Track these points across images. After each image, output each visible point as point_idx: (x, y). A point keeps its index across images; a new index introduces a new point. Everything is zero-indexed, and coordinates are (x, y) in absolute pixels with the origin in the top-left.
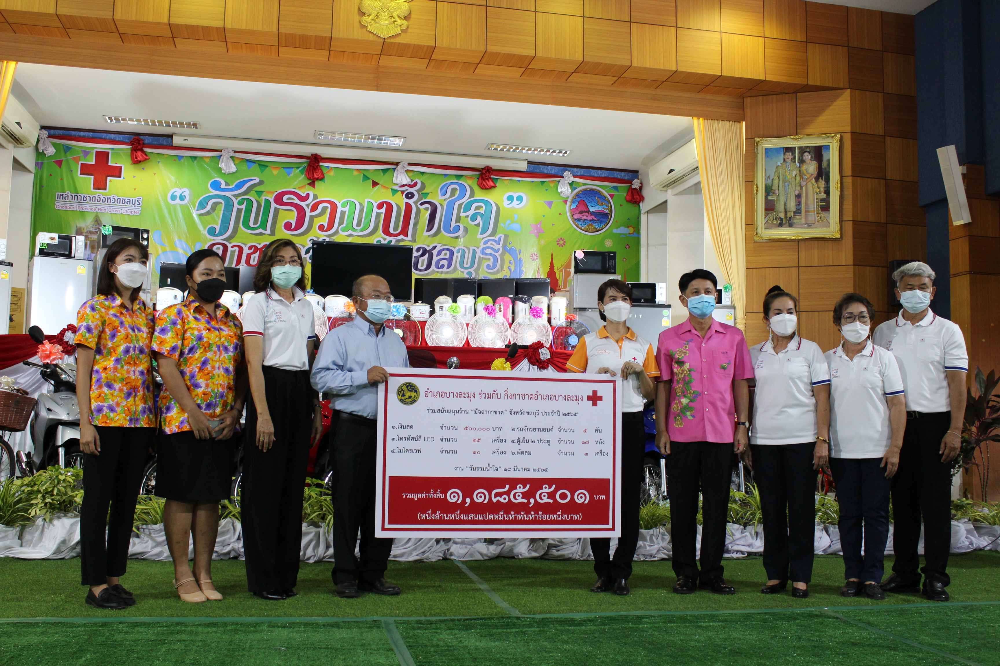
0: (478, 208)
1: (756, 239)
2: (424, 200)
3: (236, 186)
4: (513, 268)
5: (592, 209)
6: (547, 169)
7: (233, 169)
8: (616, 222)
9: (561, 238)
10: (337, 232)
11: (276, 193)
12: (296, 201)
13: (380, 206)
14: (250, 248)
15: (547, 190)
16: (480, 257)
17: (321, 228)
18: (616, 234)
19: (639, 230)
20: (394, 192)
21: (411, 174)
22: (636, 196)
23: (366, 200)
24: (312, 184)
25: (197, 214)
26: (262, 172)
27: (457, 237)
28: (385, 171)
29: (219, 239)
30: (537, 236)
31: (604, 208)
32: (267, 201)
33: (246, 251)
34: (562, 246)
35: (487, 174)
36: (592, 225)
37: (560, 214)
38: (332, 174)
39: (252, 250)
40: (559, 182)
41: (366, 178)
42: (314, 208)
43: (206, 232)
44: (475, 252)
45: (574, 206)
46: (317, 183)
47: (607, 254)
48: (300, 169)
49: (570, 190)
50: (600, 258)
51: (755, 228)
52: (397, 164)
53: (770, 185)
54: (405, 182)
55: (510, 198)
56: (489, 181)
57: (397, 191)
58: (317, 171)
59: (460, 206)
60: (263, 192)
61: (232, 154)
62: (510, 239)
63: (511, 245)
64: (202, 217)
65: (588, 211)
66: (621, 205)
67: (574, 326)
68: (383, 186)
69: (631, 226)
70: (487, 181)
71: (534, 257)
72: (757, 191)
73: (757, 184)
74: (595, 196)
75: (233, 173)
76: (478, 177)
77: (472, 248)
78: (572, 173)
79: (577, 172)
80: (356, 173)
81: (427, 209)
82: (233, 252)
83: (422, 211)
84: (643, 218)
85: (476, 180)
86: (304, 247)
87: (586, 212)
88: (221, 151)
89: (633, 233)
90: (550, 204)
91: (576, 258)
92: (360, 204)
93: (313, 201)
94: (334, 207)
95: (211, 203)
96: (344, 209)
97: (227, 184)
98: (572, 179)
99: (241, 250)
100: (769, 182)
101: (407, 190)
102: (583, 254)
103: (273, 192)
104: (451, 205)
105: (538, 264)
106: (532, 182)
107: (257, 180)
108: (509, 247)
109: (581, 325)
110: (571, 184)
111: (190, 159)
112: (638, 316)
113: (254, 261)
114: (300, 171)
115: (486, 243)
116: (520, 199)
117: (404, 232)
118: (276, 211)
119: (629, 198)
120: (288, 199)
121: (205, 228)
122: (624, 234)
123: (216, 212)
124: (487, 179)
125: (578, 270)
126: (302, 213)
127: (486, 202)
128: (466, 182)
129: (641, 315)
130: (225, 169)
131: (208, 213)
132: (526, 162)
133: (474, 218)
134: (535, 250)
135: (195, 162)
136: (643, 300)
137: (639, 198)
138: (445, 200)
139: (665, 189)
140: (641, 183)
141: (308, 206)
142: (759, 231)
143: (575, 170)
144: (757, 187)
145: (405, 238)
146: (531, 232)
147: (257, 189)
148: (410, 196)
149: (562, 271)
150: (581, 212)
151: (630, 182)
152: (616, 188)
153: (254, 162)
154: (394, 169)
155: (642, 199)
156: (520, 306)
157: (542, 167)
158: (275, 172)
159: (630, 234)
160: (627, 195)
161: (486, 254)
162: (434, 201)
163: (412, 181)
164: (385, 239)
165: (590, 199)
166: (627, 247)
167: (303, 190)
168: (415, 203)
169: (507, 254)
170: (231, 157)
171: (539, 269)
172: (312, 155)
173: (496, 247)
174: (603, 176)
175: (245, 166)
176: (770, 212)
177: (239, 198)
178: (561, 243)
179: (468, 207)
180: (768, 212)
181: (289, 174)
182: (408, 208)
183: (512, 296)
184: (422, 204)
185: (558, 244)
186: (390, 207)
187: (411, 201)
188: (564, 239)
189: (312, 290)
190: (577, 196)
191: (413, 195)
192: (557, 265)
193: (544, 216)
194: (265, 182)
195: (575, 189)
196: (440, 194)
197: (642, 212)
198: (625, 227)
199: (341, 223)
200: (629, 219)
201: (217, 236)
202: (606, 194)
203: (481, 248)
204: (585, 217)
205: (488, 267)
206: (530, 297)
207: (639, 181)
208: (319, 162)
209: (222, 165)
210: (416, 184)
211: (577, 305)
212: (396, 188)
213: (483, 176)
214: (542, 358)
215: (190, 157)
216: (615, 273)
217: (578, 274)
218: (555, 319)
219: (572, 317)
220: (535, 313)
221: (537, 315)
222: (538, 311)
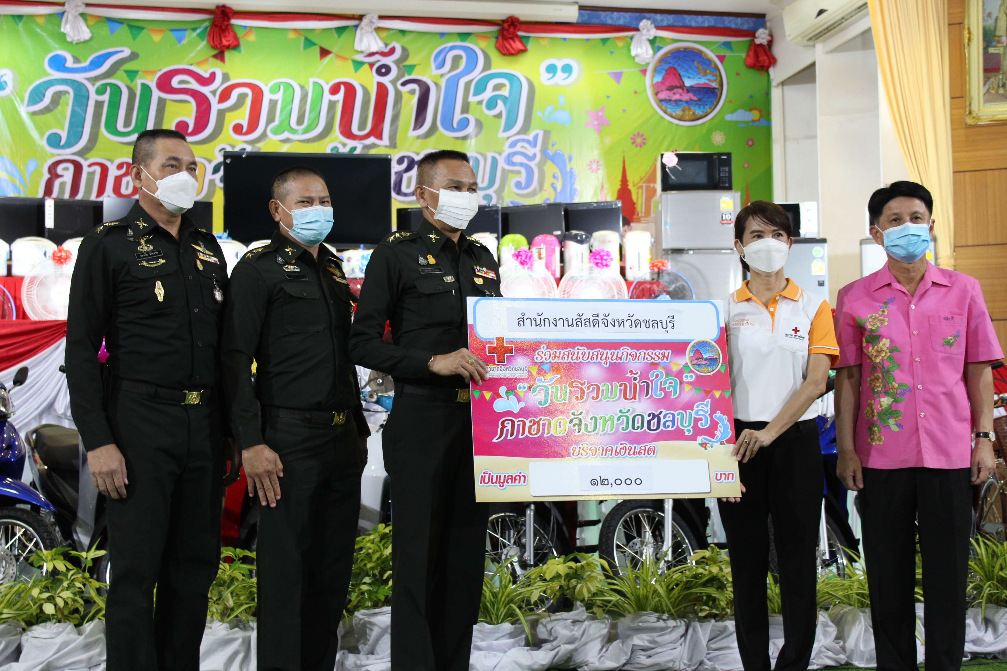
0: (498, 87)
1: (969, 121)
2: (407, 78)
3: (92, 62)
4: (559, 186)
5: (688, 83)
6: (612, 18)
7: (86, 33)
8: (731, 102)
9: (638, 133)
10: (264, 136)
11: (159, 74)
12: (194, 85)
13: (335, 90)
14: (120, 167)
15: (612, 53)
16: (503, 170)
17: (238, 129)
18: (731, 122)
19: (769, 114)
20: (358, 65)
21: (384, 34)
22: (763, 58)
23: (311, 80)
24: (220, 56)
25: (28, 113)
26: (134, 39)
27: (465, 138)
28: (340, 30)
29: (67, 153)
30: (599, 131)
31: (709, 80)
32: (146, 88)
33: (113, 172)
34: (641, 146)
35: (512, 30)
36: (689, 109)
37: (636, 92)
38: (252, 38)
39: (123, 170)
40: (632, 38)
41: (309, 43)
42: (225, 96)
43: (43, 143)
44: (495, 162)
45: (658, 78)
46: (228, 55)
47: (715, 157)
48: (198, 31)
49: (650, 52)
50: (705, 163)
51: (968, 104)
52: (360, 18)
53: (992, 28)
54: (374, 49)
55: (551, 69)
56: (514, 41)
57: (362, 63)
58: (227, 34)
59: (468, 85)
60: (136, 72)
61: (82, 9)
62: (553, 138)
63: (556, 148)
64: (37, 118)
65: (682, 86)
66: (738, 74)
67: (665, 279)
68: (338, 56)
69: (755, 109)
70: (511, 42)
71: (594, 166)
72: (969, 40)
73: (969, 29)
74: (693, 61)
75: (86, 42)
76: (496, 35)
77: (489, 155)
78: (654, 22)
79: (662, 20)
80: (292, 35)
81: (412, 92)
82: (91, 175)
83: (406, 97)
84: (776, 93)
85: (493, 41)
86: (210, 161)
87: (677, 87)
88: (63, 4)
89: (759, 120)
90: (618, 76)
91: (663, 166)
92: (302, 87)
93: (223, 82)
94: (258, 93)
95: (49, 94)
96: (274, 97)
97: (76, 60)
98: (654, 32)
99: (105, 170)
100: (991, 22)
101: (378, 61)
102: (676, 160)
103: (154, 72)
104: (453, 84)
105: (600, 178)
106: (588, 40)
107: (127, 53)
108: (551, 150)
109: (676, 278)
110: (652, 42)
111: (11, 19)
113: (127, 188)
114: (199, 35)
115: (513, 145)
116: (567, 69)
117: (377, 132)
118: (162, 103)
119: (751, 61)
120: (181, 82)
121: (41, 134)
122: (743, 122)
123: (59, 108)
124: (512, 39)
125: (667, 186)
126: (205, 106)
127: (511, 77)
128: (477, 45)
130: (71, 34)
131: (47, 110)
132: (576, 8)
133: (492, 104)
134: (595, 154)
135: (20, 25)
137: (767, 61)
138: (442, 76)
139: (811, 43)
140: (771, 35)
141: (214, 93)
142: (974, 107)
143: (659, 17)
144: (969, 33)
145: (377, 142)
146: (587, 125)
147: (129, 66)
148: (383, 70)
149: (641, 187)
150: (671, 88)
151: (752, 34)
152: (727, 45)
153: (120, 21)
154: (356, 27)
155: (772, 61)
156: (572, 247)
157: (603, 14)
158: (157, 38)
159: (754, 121)
160: (748, 55)
161: (514, 164)
162: (424, 79)
163: (386, 45)
164: (344, 145)
165: (686, 66)
166: (750, 143)
167: (205, 66)
168: (394, 82)
169: (549, 163)
170: (83, 15)
171: (602, 187)
172: (218, 7)
173: (530, 151)
174: (706, 25)
175: (105, 29)
176: (993, 74)
177: (99, 83)
178: (639, 140)
179: (481, 87)
180: (989, 75)
181: (180, 40)
182: (382, 90)
183: (559, 233)
184: (404, 84)
185: (633, 143)
186: (350, 90)
187: (386, 80)
188: (642, 135)
189: (226, 235)
190: (663, 60)
191: (388, 70)
192: (632, 179)
193: (608, 97)
194: (141, 55)
195: (659, 48)
196: (433, 66)
197: (774, 83)
198: (746, 110)
199: (270, 119)
200: (751, 97)
201: (63, 147)
202: (711, 55)
203: (505, 154)
204: (677, 97)
205: (518, 185)
206: (590, 233)
207: (767, 32)
208: (229, 19)
209: (66, 28)
210: (392, 51)
211: (667, 244)
212: (360, 58)
213: (505, 33)
215: (13, 16)
216: (730, 188)
217: (668, 192)
218: (633, 268)
219: (660, 264)
220: (598, 259)
221: (602, 264)
222: (604, 255)
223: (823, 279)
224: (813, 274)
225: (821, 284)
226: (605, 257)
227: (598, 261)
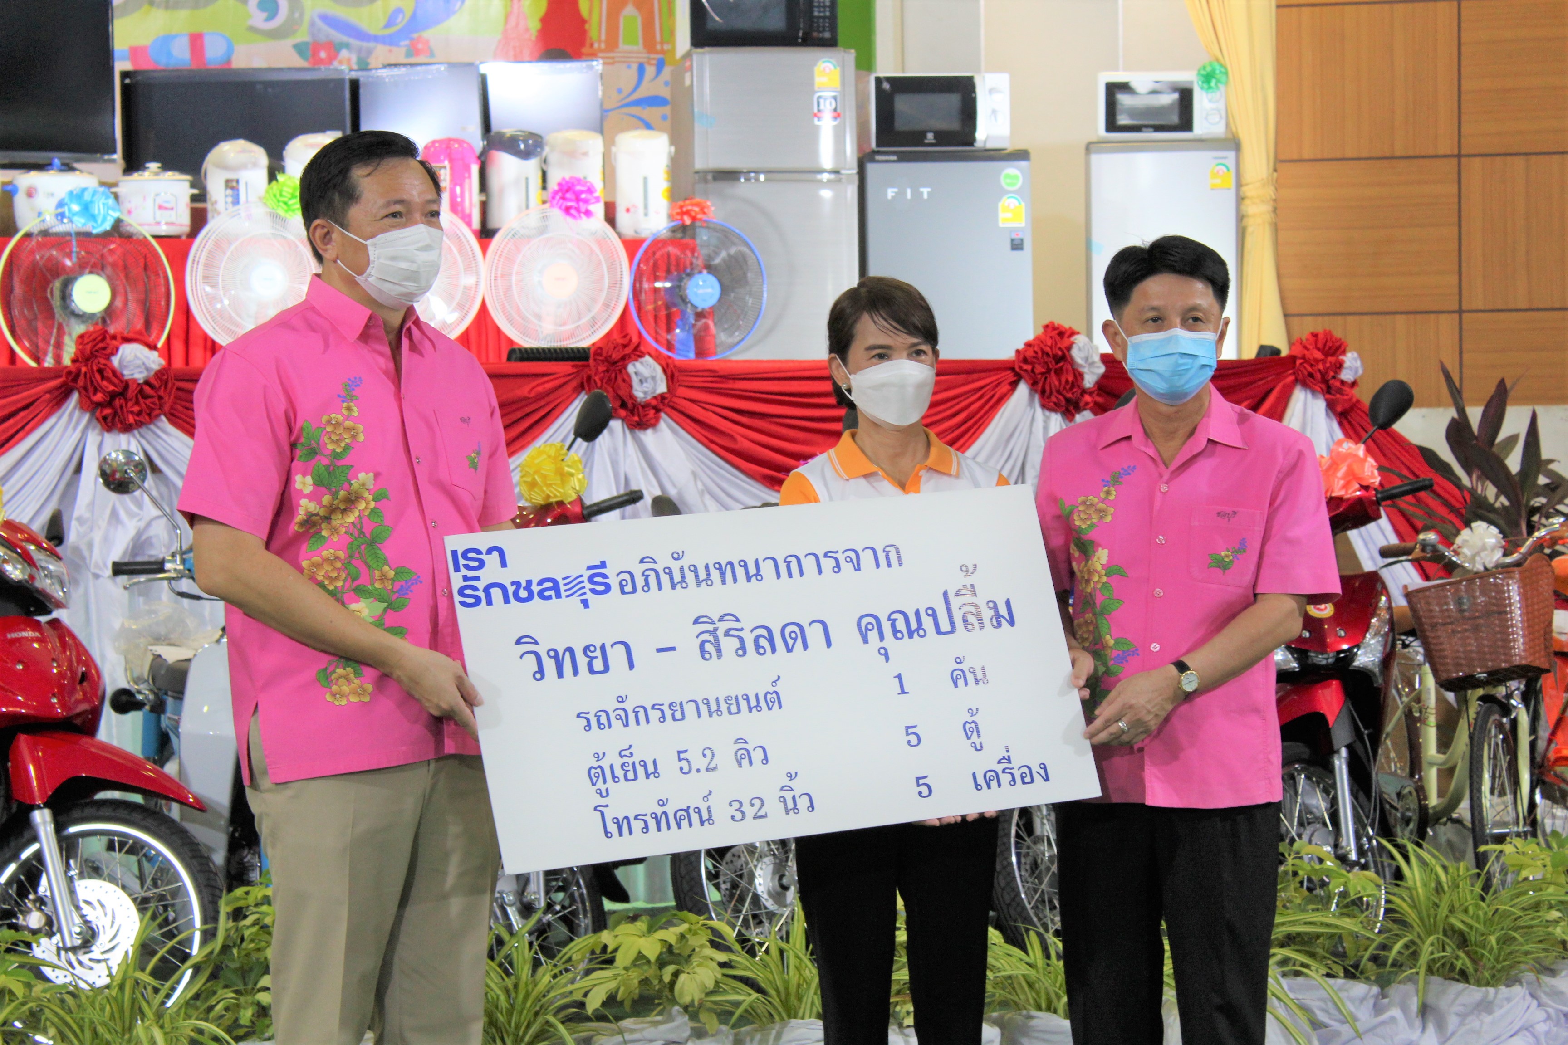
67: (703, 237)
109: (726, 236)
112: (917, 194)
125: (703, 36)
129: (925, 191)
136: (930, 136)
156: (505, 167)
211: (704, 159)
214: (641, 392)
216: (831, 43)
217: (707, 49)
218: (632, 210)
219: (697, 209)
220: (571, 200)
221: (578, 210)
222: (582, 192)
223: (1021, 236)
224: (1001, 225)
225: (1017, 245)
226: (583, 196)
227: (570, 204)
